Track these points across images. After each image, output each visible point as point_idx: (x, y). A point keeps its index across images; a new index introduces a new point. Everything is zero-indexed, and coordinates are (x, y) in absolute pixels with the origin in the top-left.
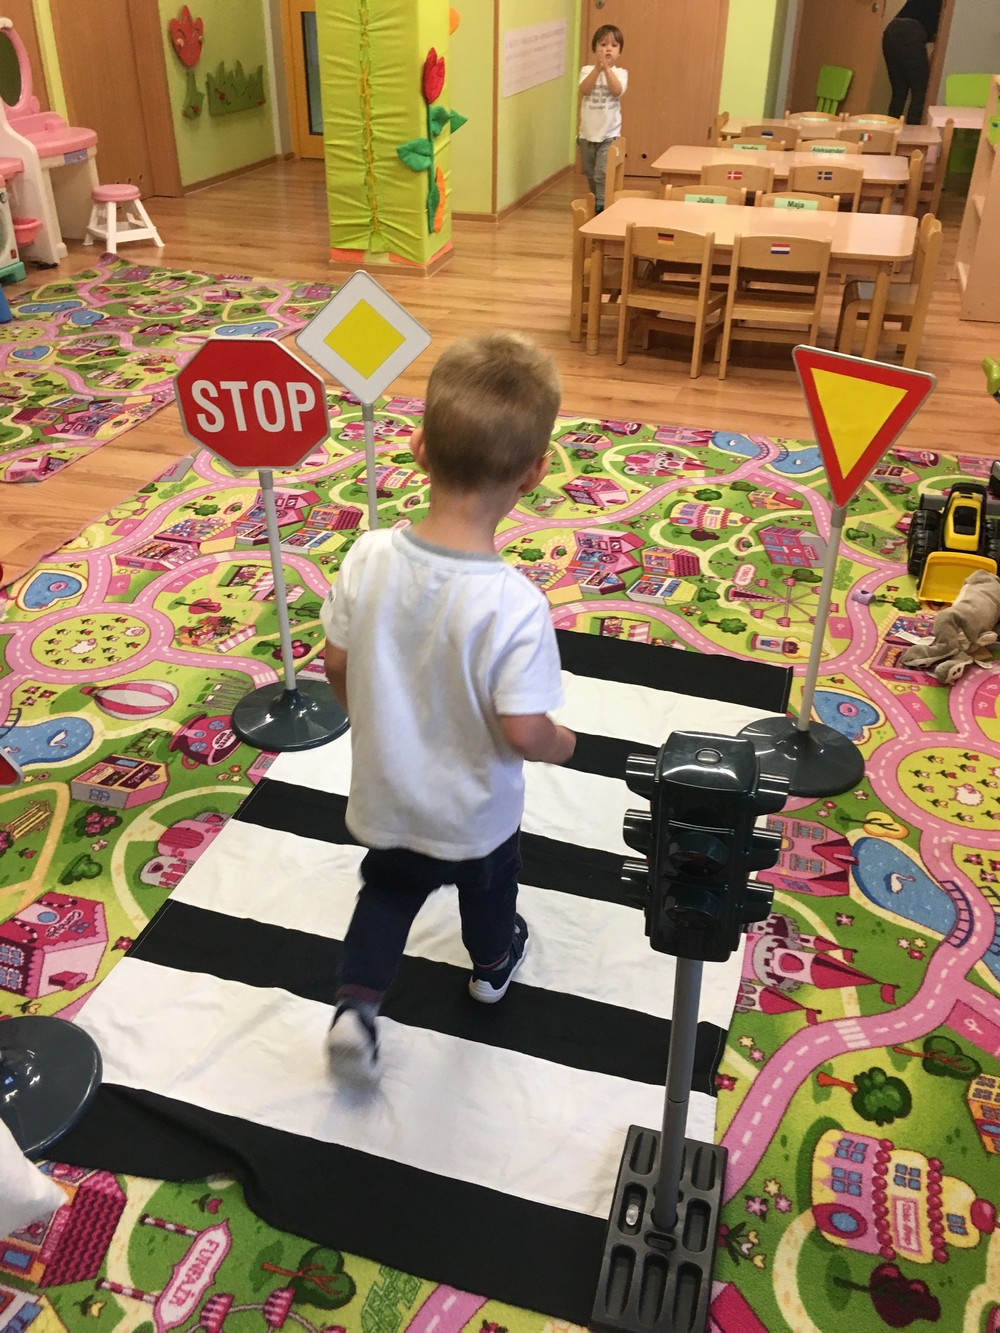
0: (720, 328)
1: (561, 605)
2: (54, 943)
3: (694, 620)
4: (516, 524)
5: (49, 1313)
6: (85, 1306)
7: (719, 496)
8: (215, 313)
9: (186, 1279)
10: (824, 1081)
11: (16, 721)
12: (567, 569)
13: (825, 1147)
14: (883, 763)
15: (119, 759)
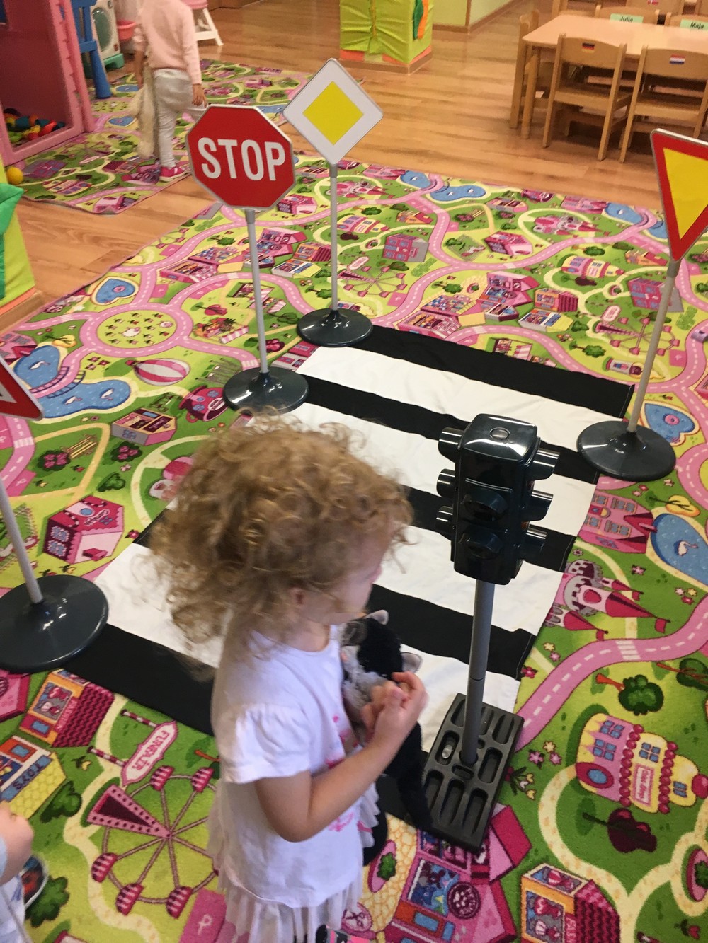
0: (624, 122)
1: (468, 327)
2: (88, 529)
3: (566, 345)
4: (445, 265)
5: (56, 764)
6: (79, 762)
7: (603, 252)
8: (252, 96)
9: (145, 753)
10: (601, 680)
11: (82, 379)
12: (477, 301)
13: (593, 725)
14: (691, 461)
15: (145, 411)
